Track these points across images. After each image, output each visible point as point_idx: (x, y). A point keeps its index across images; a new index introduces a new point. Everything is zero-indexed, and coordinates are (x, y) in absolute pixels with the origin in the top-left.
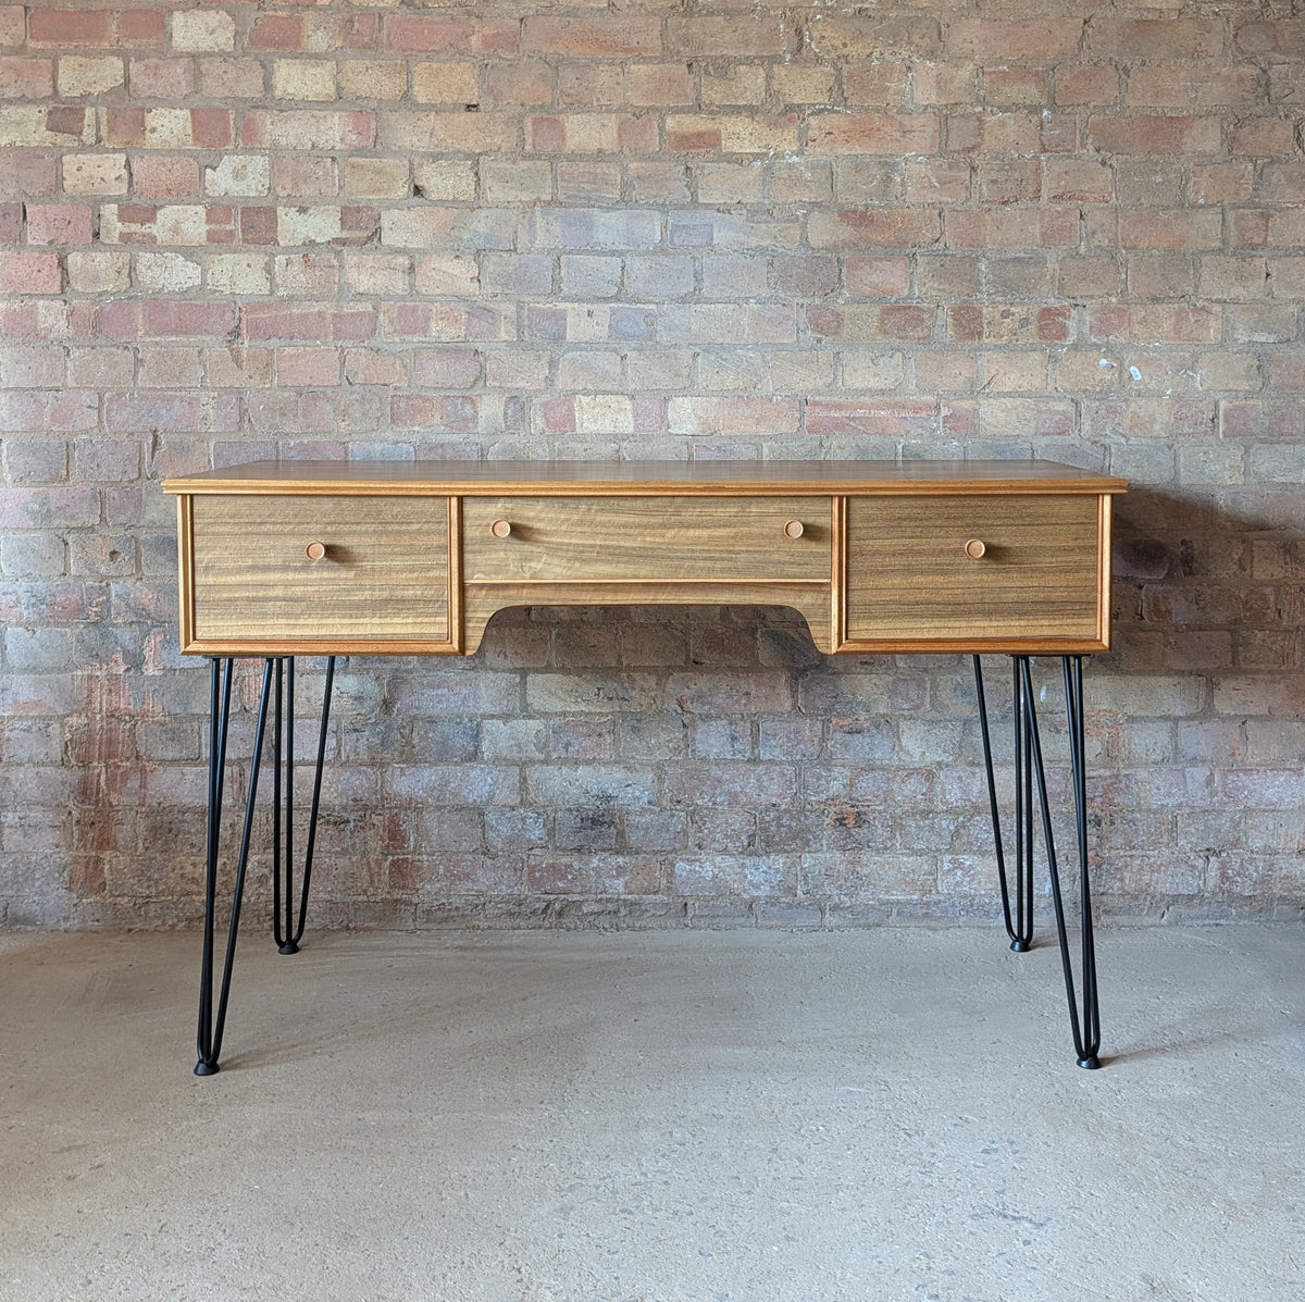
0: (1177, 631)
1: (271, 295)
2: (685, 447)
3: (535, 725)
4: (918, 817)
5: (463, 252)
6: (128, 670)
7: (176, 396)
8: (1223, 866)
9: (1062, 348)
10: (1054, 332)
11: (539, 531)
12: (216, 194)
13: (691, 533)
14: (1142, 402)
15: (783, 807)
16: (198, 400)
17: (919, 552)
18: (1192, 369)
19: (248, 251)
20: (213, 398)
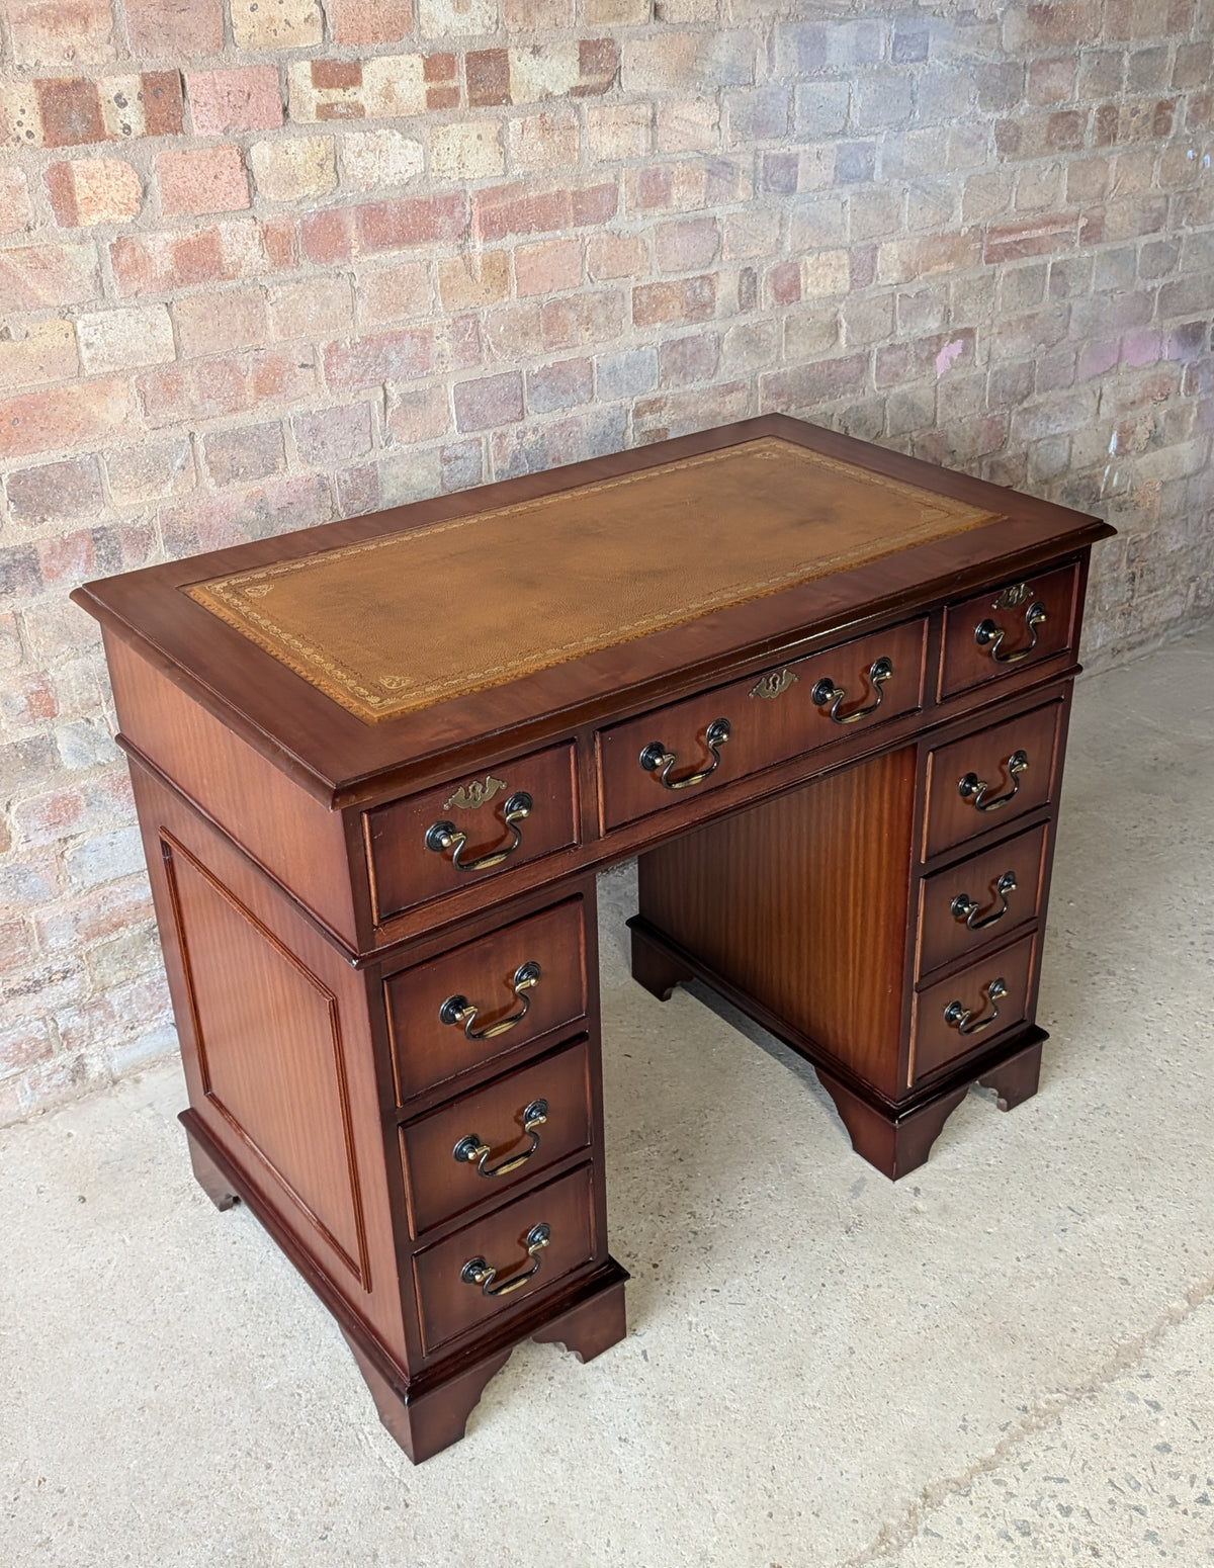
1: (505, 175)
2: (891, 299)
5: (704, 93)
7: (406, 332)
9: (1166, 141)
10: (1163, 128)
12: (435, 36)
16: (430, 332)
19: (477, 117)
20: (448, 327)
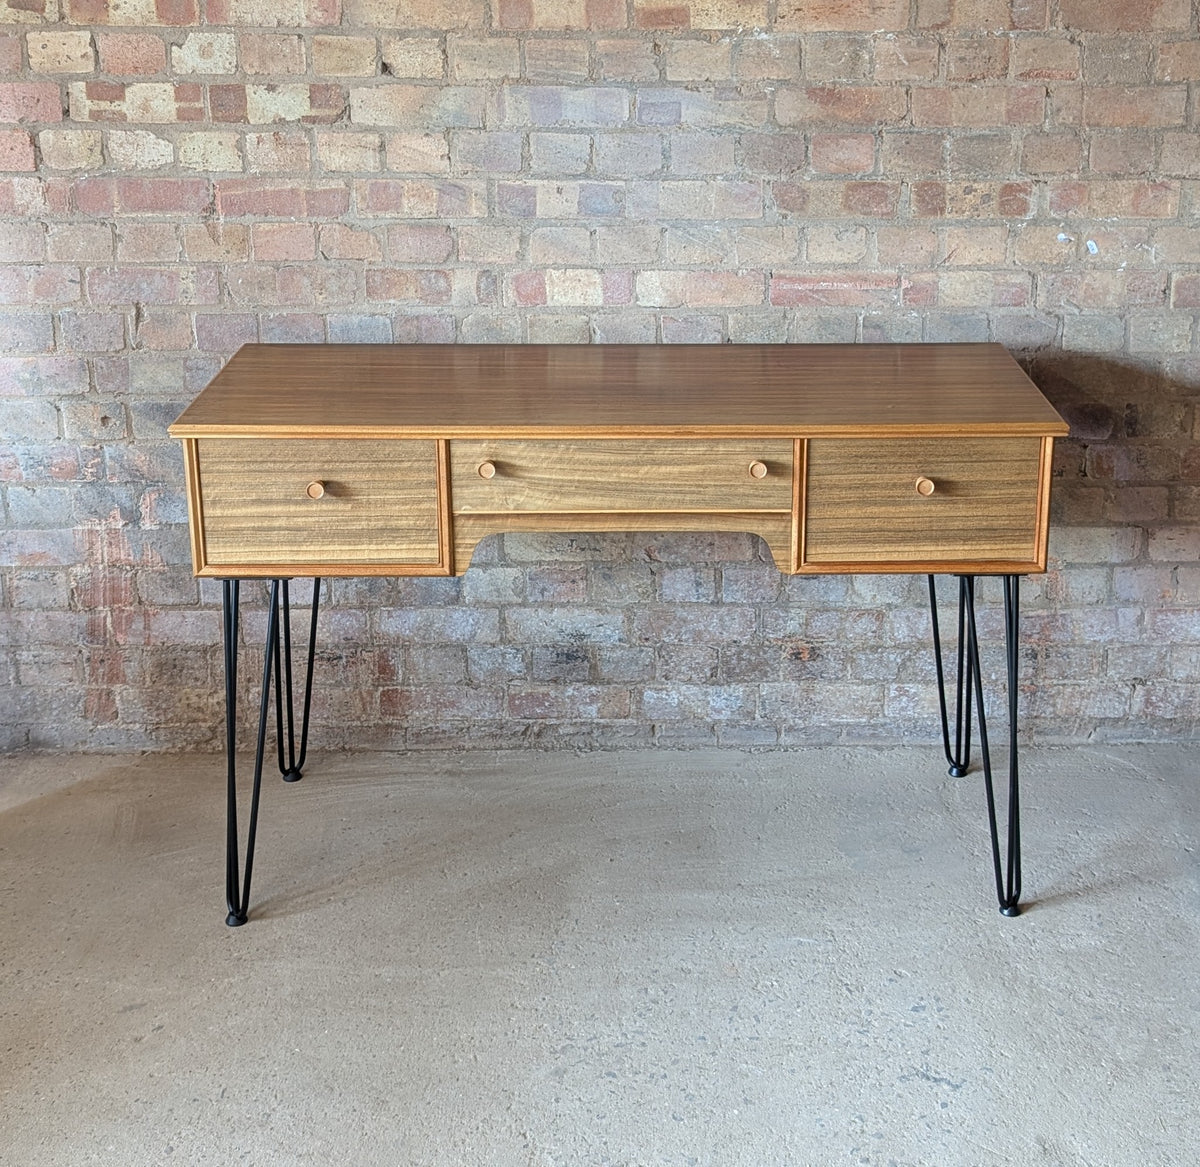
0: (1118, 487)
1: (244, 172)
2: (653, 319)
3: (513, 572)
4: (868, 652)
5: (433, 131)
6: (126, 524)
7: (156, 271)
8: (1148, 693)
9: (1022, 222)
10: (1015, 207)
11: (521, 468)
12: (184, 72)
13: (663, 469)
14: (1097, 274)
15: (744, 643)
16: (178, 275)
17: (874, 486)
18: (1148, 242)
19: (218, 129)
20: (192, 273)
